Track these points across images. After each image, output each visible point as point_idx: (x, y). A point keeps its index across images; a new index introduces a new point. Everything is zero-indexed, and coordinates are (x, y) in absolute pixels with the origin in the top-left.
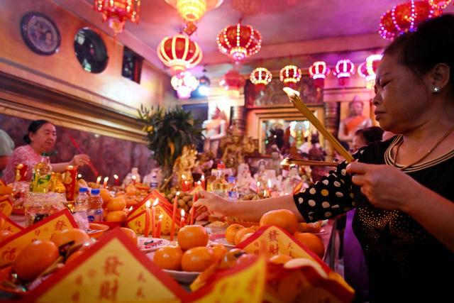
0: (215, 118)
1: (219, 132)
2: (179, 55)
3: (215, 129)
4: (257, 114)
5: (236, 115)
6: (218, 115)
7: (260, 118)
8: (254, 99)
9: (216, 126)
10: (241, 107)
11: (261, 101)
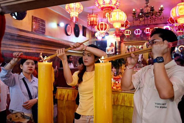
0: (110, 46)
1: (112, 51)
2: (102, 29)
3: (111, 50)
4: (124, 44)
5: (117, 44)
6: (112, 45)
7: (125, 45)
8: (123, 39)
9: (111, 49)
10: (119, 42)
11: (126, 39)
